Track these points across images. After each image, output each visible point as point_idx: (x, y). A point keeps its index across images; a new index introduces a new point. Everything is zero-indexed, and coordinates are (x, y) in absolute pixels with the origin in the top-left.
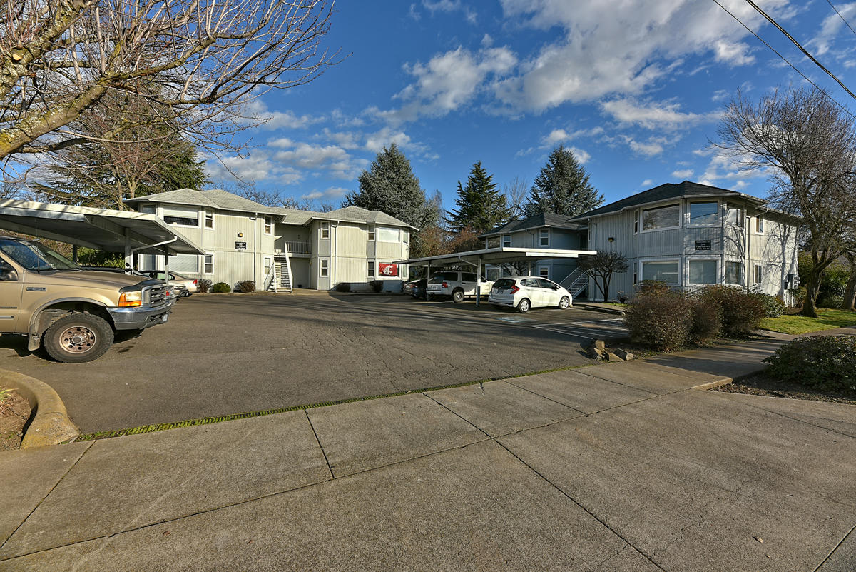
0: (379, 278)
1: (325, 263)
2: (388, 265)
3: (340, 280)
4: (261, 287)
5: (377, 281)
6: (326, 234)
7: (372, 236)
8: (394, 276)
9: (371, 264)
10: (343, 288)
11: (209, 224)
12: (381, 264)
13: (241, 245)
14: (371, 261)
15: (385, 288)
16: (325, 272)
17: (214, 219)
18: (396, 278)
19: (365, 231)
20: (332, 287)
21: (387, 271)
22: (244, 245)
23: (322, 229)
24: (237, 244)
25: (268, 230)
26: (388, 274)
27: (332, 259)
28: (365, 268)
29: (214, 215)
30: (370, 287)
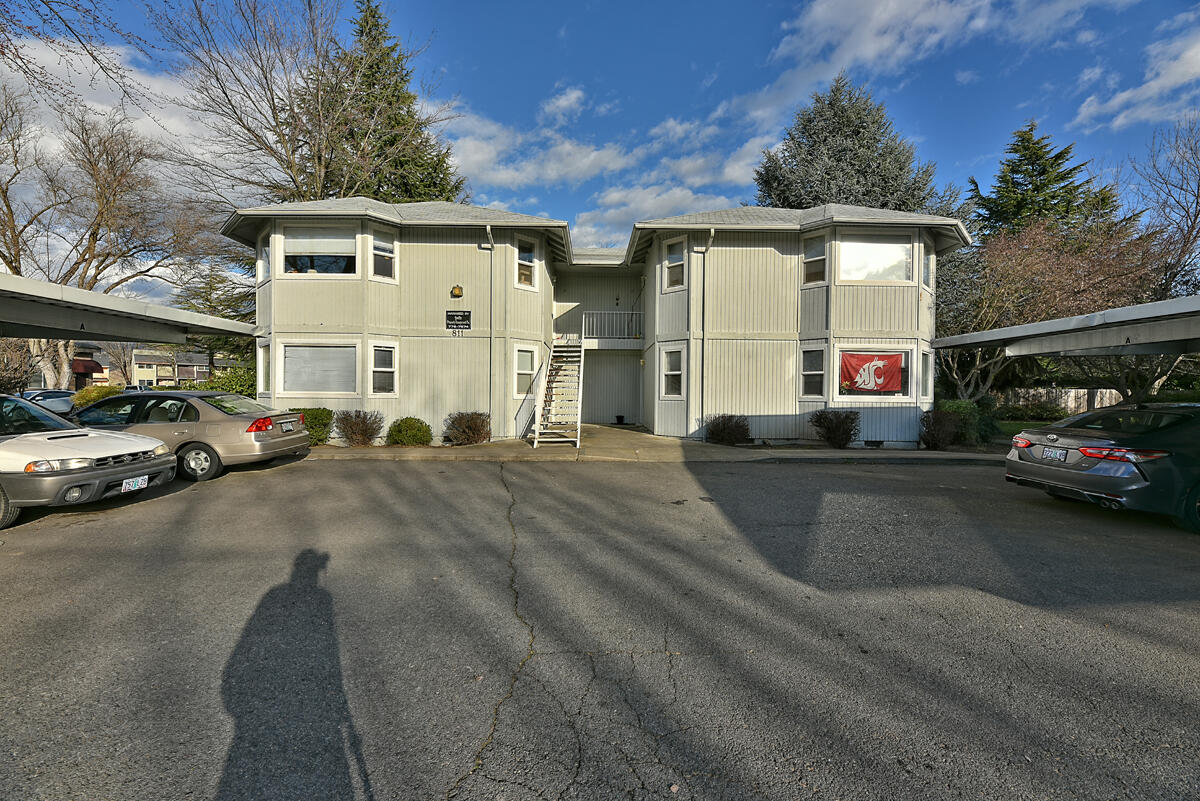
0: (838, 400)
1: (675, 359)
2: (870, 359)
3: (717, 408)
4: (506, 428)
5: (836, 413)
6: (677, 277)
7: (816, 272)
8: (891, 393)
9: (814, 359)
10: (727, 432)
11: (384, 267)
12: (847, 356)
13: (458, 320)
14: (813, 346)
15: (865, 432)
16: (675, 384)
17: (396, 256)
18: (898, 399)
19: (795, 258)
20: (694, 427)
21: (866, 377)
22: (466, 316)
23: (666, 263)
24: (450, 317)
25: (526, 275)
26: (871, 386)
27: (695, 346)
28: (792, 367)
29: (397, 244)
30: (813, 431)
